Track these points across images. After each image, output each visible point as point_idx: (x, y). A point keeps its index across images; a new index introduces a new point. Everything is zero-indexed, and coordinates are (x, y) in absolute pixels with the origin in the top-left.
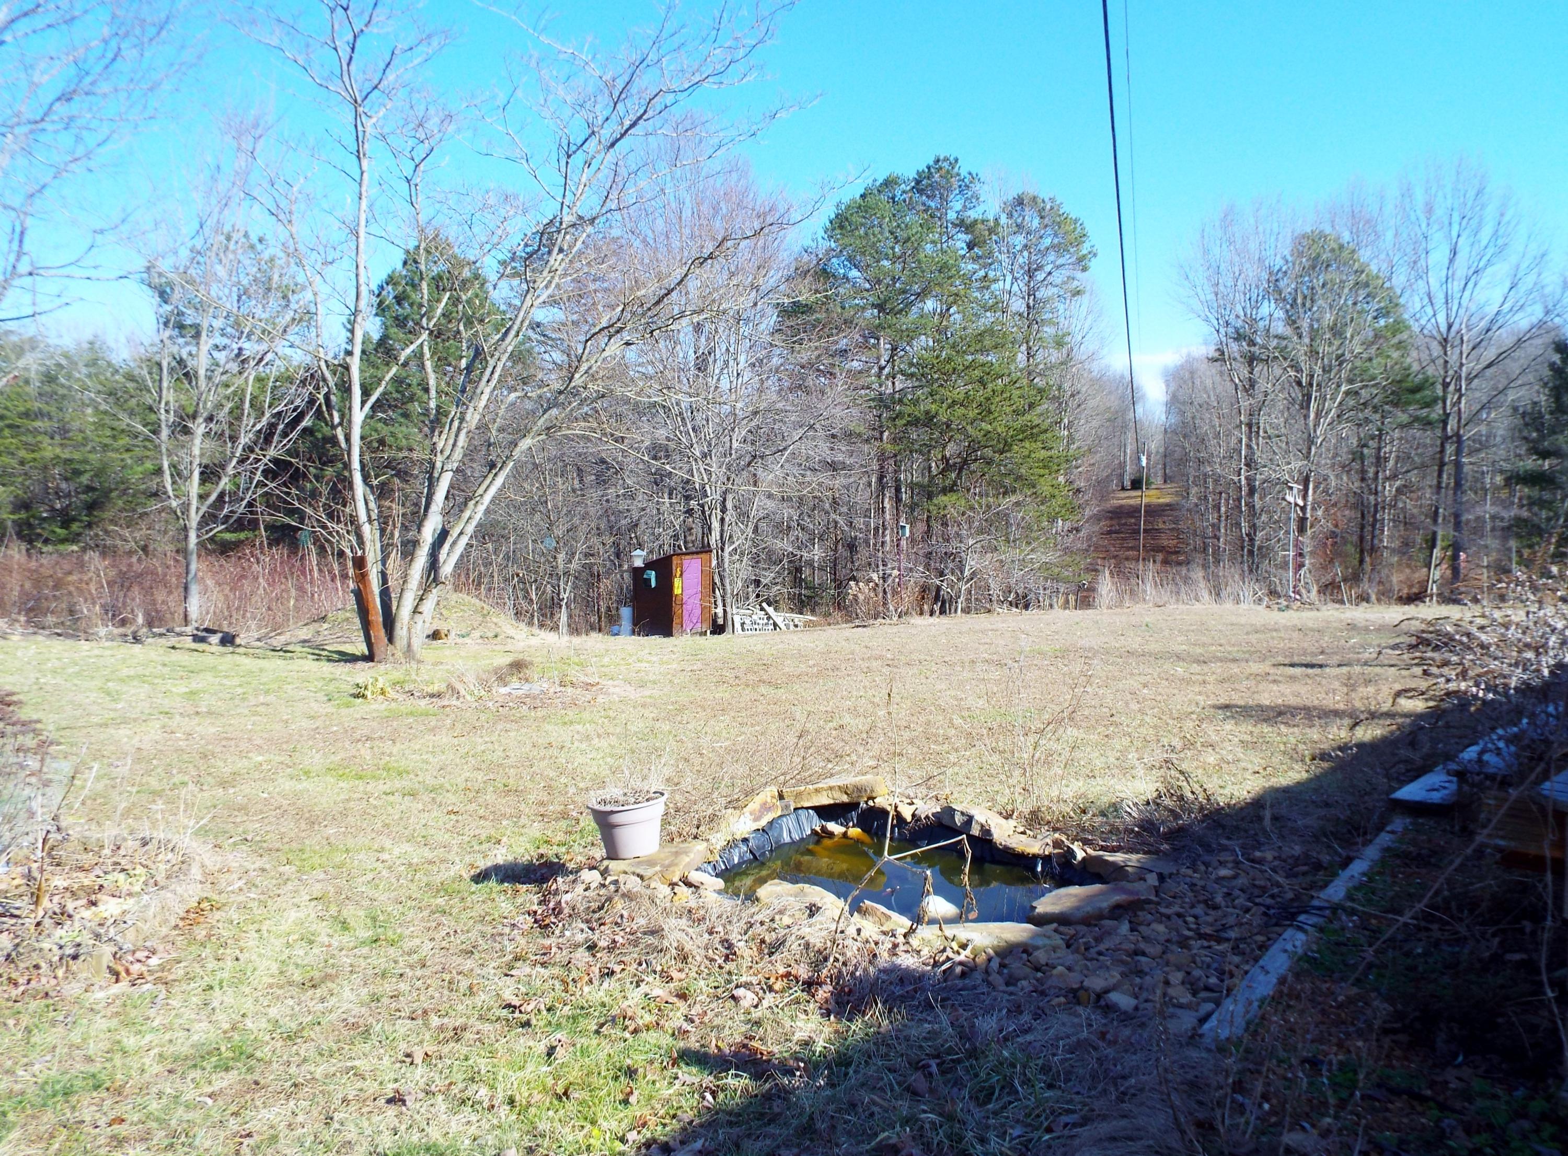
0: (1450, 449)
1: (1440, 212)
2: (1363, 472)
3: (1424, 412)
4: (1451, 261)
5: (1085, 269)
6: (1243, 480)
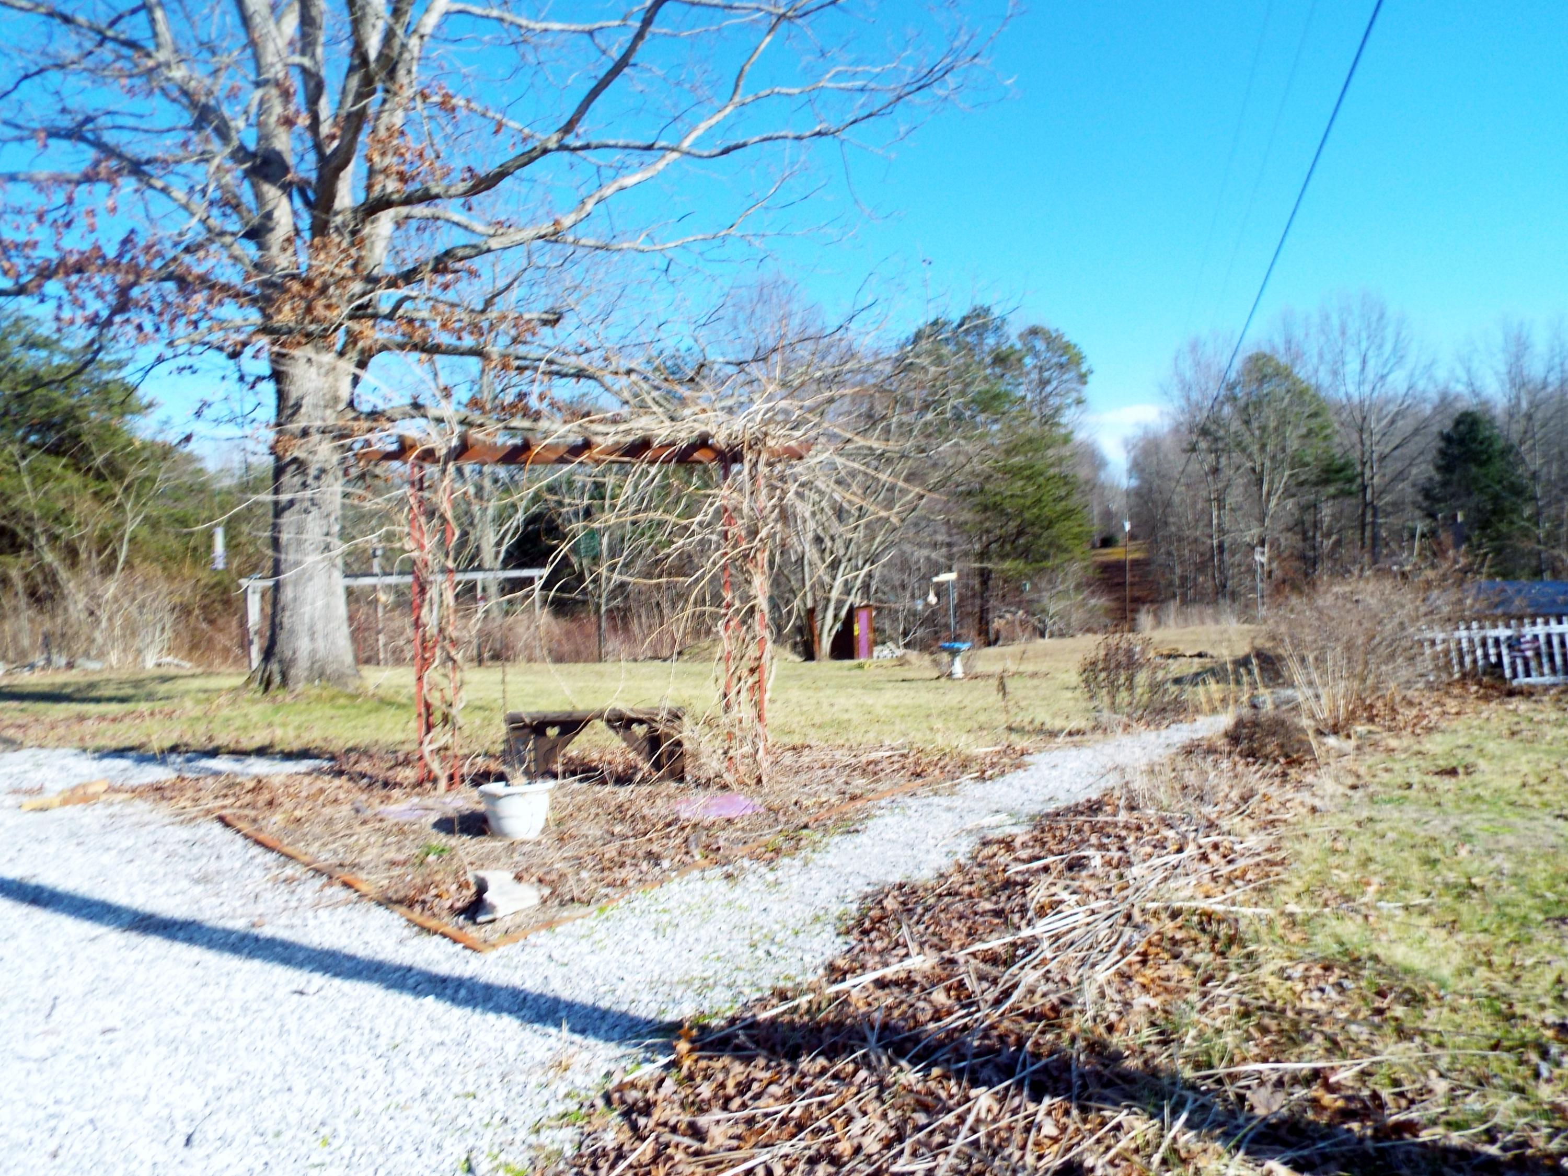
0: (1369, 513)
1: (1351, 332)
2: (1304, 533)
3: (1347, 486)
4: (1363, 369)
5: (1085, 383)
6: (1215, 542)
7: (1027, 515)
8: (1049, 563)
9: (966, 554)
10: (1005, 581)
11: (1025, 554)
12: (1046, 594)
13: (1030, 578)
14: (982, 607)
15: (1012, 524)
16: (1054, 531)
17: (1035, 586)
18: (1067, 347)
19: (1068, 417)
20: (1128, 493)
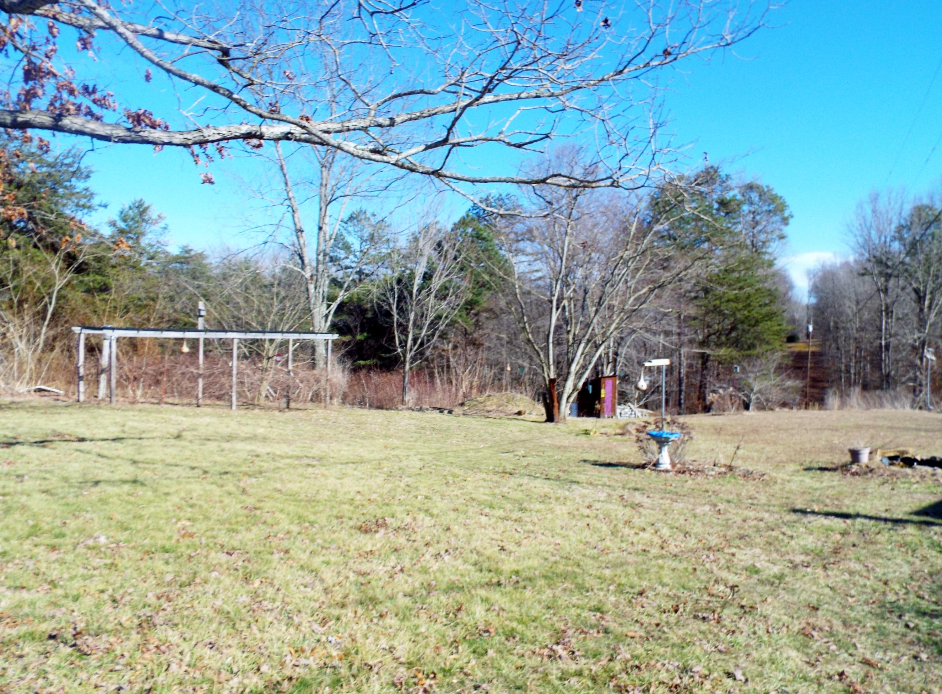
5: (787, 224)
6: (883, 343)
7: (739, 315)
8: (753, 352)
9: (691, 341)
10: (720, 363)
11: (736, 343)
12: (752, 375)
13: (739, 363)
14: (701, 381)
15: (727, 322)
16: (759, 328)
17: (743, 369)
18: (774, 199)
19: (774, 247)
20: (808, 307)
